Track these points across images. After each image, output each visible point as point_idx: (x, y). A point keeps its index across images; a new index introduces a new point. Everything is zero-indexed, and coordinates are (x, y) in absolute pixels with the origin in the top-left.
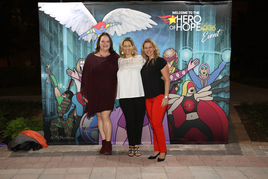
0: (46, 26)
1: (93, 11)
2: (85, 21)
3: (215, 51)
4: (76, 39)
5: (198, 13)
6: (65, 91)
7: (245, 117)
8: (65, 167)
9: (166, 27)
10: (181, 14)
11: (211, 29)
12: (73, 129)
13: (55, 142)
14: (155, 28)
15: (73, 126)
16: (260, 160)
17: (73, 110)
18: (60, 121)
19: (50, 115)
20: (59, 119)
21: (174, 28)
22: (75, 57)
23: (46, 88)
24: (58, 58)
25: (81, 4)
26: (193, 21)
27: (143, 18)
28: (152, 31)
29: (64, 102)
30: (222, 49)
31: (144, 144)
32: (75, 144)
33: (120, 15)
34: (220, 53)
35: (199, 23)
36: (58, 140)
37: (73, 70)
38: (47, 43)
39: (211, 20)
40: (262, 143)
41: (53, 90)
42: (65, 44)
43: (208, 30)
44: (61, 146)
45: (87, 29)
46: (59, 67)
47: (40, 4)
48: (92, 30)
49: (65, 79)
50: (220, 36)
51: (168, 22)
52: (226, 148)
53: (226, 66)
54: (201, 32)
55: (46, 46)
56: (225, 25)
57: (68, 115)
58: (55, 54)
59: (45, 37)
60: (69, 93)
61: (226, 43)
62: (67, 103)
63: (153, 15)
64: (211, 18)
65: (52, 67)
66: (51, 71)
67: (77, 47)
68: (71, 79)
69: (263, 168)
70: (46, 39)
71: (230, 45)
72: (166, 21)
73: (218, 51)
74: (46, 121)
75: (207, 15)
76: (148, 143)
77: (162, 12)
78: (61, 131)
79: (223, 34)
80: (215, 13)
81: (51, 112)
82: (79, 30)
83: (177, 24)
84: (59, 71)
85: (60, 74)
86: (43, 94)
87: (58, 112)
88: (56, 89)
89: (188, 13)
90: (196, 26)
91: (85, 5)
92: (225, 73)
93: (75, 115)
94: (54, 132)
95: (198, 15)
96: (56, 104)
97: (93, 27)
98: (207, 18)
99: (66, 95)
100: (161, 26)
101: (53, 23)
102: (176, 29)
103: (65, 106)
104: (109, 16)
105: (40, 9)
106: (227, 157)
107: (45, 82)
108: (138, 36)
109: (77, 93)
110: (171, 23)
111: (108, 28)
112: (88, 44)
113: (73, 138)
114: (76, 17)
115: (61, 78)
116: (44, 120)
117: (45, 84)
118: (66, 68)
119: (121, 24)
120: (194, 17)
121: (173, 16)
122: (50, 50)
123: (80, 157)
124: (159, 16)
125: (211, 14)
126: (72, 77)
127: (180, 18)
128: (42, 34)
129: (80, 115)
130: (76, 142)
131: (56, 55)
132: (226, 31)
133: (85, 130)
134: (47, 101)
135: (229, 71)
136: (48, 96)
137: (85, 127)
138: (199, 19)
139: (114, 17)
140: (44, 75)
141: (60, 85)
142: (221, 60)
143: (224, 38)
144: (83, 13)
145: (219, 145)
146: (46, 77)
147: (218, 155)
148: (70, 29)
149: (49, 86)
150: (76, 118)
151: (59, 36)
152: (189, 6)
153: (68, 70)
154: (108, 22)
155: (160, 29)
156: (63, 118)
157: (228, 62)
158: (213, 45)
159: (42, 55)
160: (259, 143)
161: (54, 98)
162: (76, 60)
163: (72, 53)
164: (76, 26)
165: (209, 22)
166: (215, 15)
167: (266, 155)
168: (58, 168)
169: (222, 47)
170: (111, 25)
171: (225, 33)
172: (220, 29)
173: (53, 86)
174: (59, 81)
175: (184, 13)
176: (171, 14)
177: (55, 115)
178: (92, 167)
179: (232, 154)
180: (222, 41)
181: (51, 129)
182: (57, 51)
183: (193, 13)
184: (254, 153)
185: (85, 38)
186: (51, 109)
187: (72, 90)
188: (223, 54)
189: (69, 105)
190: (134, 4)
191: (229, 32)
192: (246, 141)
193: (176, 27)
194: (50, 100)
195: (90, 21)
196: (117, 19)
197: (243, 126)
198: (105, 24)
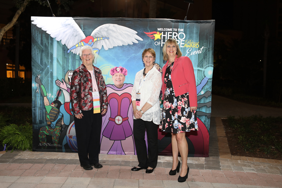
0: (37, 38)
1: (82, 26)
2: (75, 35)
3: (198, 67)
4: (65, 52)
5: (182, 30)
6: (54, 101)
7: (229, 131)
8: (41, 176)
9: (152, 42)
10: (166, 31)
11: (195, 46)
12: (60, 137)
13: (43, 148)
14: (141, 44)
15: (61, 134)
16: (237, 175)
17: (61, 119)
18: (48, 129)
19: (39, 122)
20: (47, 127)
21: (159, 43)
22: (64, 68)
23: (36, 97)
24: (48, 69)
25: (71, 18)
26: (177, 37)
27: (129, 34)
28: (138, 46)
29: (53, 111)
30: (205, 66)
31: (127, 154)
32: (62, 152)
33: (108, 30)
34: (203, 69)
35: (183, 40)
36: (46, 147)
37: (62, 81)
38: (38, 55)
39: (194, 37)
40: (241, 157)
41: (42, 99)
42: (55, 56)
43: (191, 47)
44: (48, 152)
45: (76, 42)
46: (48, 77)
47: (33, 18)
48: (81, 44)
49: (54, 89)
50: (203, 53)
51: (153, 38)
52: (205, 161)
53: (209, 82)
54: (185, 49)
55: (37, 58)
56: (208, 42)
57: (56, 124)
58: (45, 65)
59: (37, 49)
60: (57, 102)
61: (209, 60)
62: (55, 112)
63: (139, 31)
64: (195, 35)
65: (42, 78)
66: (41, 81)
67: (66, 59)
68: (59, 89)
69: (238, 185)
70: (38, 51)
71: (212, 62)
72: (151, 37)
73: (200, 67)
74: (35, 128)
75: (191, 32)
76: (131, 154)
77: (148, 28)
78: (49, 138)
79: (206, 51)
80: (198, 31)
81: (40, 120)
82: (68, 43)
83: (162, 40)
84: (48, 81)
85: (49, 84)
86: (33, 102)
87: (46, 121)
88: (45, 98)
89: (173, 30)
90: (180, 43)
91: (75, 20)
92: (207, 89)
93: (63, 124)
94: (42, 139)
95: (182, 32)
96: (45, 113)
97: (82, 41)
98: (191, 35)
99: (54, 104)
100: (146, 42)
101: (45, 36)
102: (161, 45)
103: (53, 115)
104: (97, 31)
105: (32, 23)
106: (204, 171)
107: (35, 92)
108: (124, 51)
109: (65, 103)
110: (156, 39)
111: (96, 42)
112: (76, 56)
113: (59, 146)
114: (66, 31)
115: (50, 89)
116: (33, 127)
117: (35, 93)
118: (55, 79)
119: (108, 39)
120: (178, 34)
121: (158, 33)
122: (41, 62)
123: (61, 165)
124: (145, 32)
125: (195, 32)
126: (60, 87)
127: (165, 35)
128: (33, 46)
129: (67, 124)
130: (63, 150)
131: (46, 67)
132: (209, 48)
133: (71, 138)
134: (37, 109)
135: (211, 87)
136: (38, 105)
137: (72, 136)
138: (183, 36)
139: (102, 32)
140: (34, 85)
141: (49, 95)
142: (203, 76)
143: (206, 55)
144: (73, 27)
145: (200, 158)
146: (37, 86)
147: (196, 168)
148: (60, 42)
149: (39, 95)
150: (64, 127)
151: (49, 48)
152: (173, 24)
153: (57, 80)
154: (96, 37)
155: (145, 44)
156: (50, 126)
157: (210, 78)
158: (196, 62)
159: (33, 66)
160: (238, 157)
161: (43, 107)
162: (64, 72)
163: (62, 65)
164: (65, 40)
165: (193, 39)
166: (199, 33)
167: (243, 170)
168: (34, 176)
169: (205, 63)
170: (99, 39)
171: (208, 51)
172: (203, 47)
173: (42, 96)
174: (48, 91)
175: (168, 30)
176: (157, 31)
177: (44, 123)
178: (68, 176)
179: (210, 168)
180: (205, 58)
181: (39, 136)
182: (47, 63)
183: (178, 30)
184: (232, 168)
185: (74, 51)
186: (40, 118)
187: (61, 100)
188: (206, 70)
189: (57, 114)
190: (122, 20)
191: (212, 50)
192: (227, 154)
193: (161, 43)
194: (39, 108)
195: (79, 35)
196: (104, 34)
197: (226, 139)
198: (93, 38)
